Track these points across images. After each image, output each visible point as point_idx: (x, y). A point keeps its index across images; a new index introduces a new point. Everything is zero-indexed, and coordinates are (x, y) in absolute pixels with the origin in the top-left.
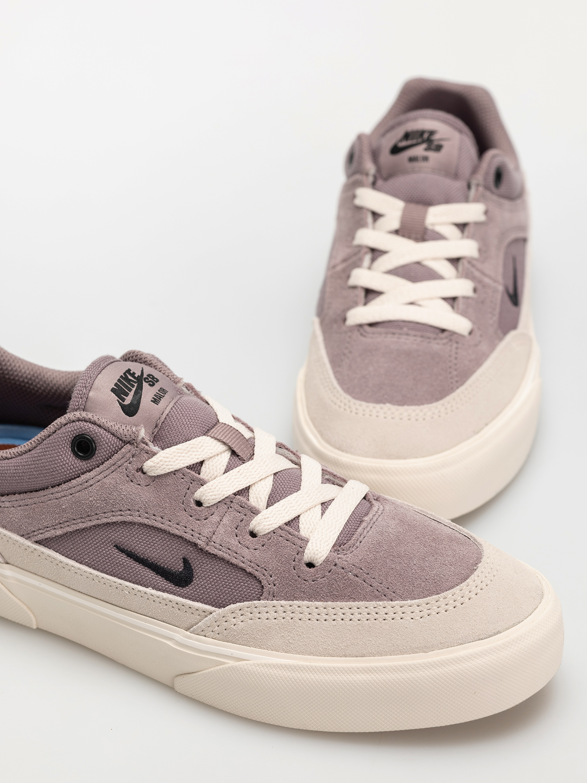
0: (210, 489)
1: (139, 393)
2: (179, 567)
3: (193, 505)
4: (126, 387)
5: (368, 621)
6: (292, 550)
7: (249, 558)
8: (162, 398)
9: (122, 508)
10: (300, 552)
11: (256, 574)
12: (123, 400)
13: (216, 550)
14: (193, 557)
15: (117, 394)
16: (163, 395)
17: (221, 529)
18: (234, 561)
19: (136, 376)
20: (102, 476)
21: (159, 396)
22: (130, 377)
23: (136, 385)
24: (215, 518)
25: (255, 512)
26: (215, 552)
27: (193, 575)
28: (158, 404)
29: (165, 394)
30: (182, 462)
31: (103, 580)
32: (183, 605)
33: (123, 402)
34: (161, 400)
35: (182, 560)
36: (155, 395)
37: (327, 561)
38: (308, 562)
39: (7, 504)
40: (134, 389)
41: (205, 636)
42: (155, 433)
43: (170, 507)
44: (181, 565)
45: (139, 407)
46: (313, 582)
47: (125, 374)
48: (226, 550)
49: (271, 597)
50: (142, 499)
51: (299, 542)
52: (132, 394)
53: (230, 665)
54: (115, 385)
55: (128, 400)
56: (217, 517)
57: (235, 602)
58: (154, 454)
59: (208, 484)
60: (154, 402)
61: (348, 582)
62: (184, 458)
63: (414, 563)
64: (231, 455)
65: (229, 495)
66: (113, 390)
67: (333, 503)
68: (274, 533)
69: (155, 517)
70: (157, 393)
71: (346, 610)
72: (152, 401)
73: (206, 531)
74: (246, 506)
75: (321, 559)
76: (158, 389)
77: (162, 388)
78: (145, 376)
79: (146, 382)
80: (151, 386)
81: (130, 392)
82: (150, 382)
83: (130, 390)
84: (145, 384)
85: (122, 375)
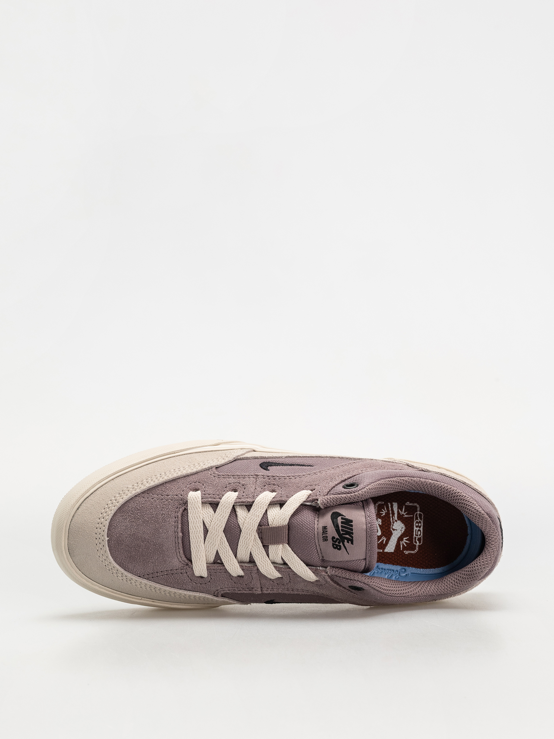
8: (322, 533)
10: (203, 492)
12: (342, 519)
15: (348, 520)
16: (323, 536)
19: (346, 541)
21: (325, 532)
22: (347, 536)
23: (342, 533)
33: (341, 517)
37: (187, 495)
38: (197, 490)
40: (341, 529)
45: (332, 520)
47: (352, 537)
54: (352, 525)
55: (340, 520)
60: (325, 526)
66: (351, 521)
68: (222, 495)
70: (327, 534)
72: (327, 527)
75: (191, 494)
76: (328, 538)
77: (327, 541)
78: (341, 544)
79: (337, 539)
80: (333, 538)
81: (341, 525)
82: (336, 542)
83: (342, 526)
84: (337, 536)
85: (353, 536)
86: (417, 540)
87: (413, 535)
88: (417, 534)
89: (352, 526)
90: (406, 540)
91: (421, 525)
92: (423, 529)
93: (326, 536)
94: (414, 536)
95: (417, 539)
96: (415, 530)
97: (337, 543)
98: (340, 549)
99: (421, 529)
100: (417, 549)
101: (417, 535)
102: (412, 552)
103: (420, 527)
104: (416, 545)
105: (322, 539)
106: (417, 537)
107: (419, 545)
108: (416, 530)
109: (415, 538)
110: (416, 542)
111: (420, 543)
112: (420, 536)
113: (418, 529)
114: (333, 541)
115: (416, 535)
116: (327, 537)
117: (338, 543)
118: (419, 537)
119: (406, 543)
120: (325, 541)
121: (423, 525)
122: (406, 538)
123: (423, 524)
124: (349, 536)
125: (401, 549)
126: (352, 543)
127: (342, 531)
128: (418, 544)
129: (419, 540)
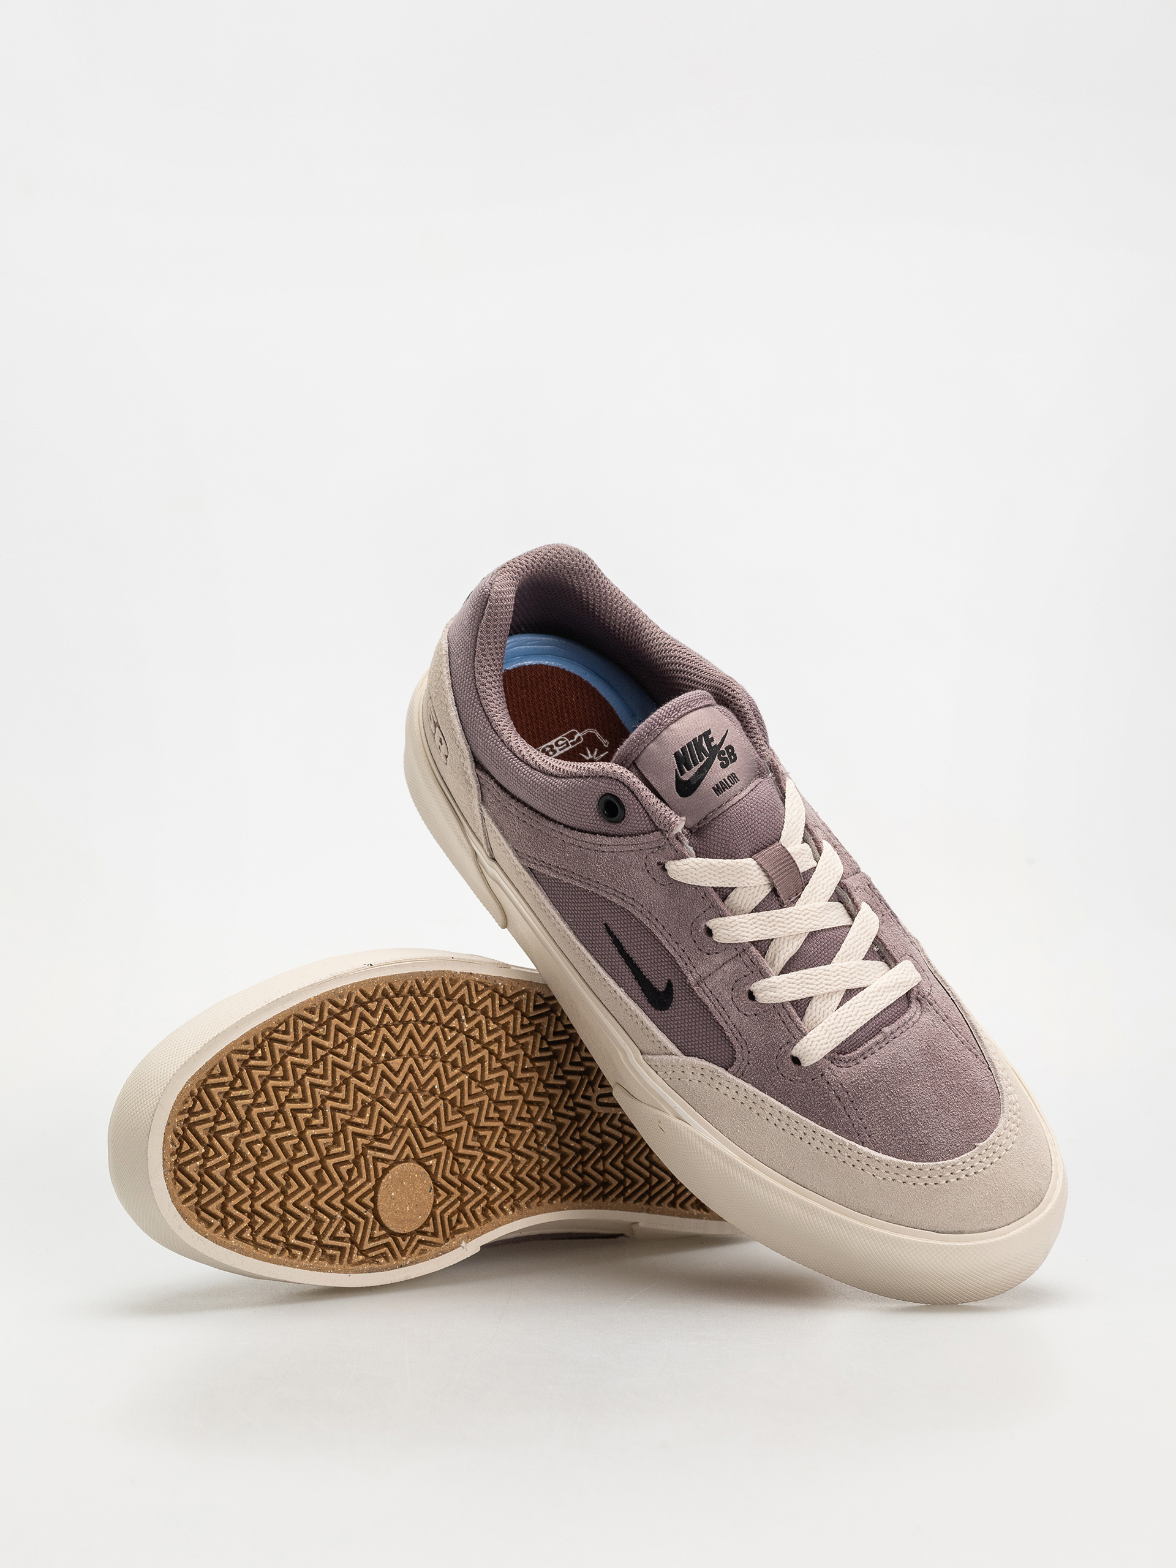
0: (726, 926)
1: (704, 771)
2: (661, 987)
3: (701, 930)
4: (693, 757)
5: (827, 1155)
6: (783, 1036)
7: (734, 1021)
8: (727, 789)
9: (627, 893)
10: (791, 1044)
11: (734, 1042)
12: (682, 773)
13: (703, 994)
14: (676, 986)
15: (679, 762)
16: (730, 784)
17: (719, 976)
18: (717, 1017)
19: (713, 744)
20: (619, 848)
21: (725, 785)
22: (704, 745)
23: (706, 758)
24: (719, 959)
25: (764, 975)
26: (701, 995)
27: (671, 1003)
28: (718, 795)
29: (734, 784)
30: (710, 881)
31: (577, 950)
32: (648, 1029)
33: (681, 775)
34: (725, 791)
35: (667, 982)
36: (721, 782)
37: (814, 1066)
38: (795, 1056)
39: (513, 811)
40: (701, 764)
41: (656, 1072)
42: (701, 826)
43: (677, 921)
44: (663, 986)
45: (695, 790)
46: (789, 1081)
47: (700, 737)
48: (714, 1000)
49: (739, 1074)
50: (651, 896)
51: (795, 1031)
52: (695, 769)
53: (668, 1117)
54: (681, 749)
55: (688, 775)
56: (720, 959)
57: (701, 1057)
58: (684, 857)
59: (727, 918)
60: (715, 791)
61: (826, 1101)
62: (714, 878)
63: (910, 1111)
64: (771, 891)
65: (744, 943)
66: (676, 755)
67: (861, 994)
68: (774, 1007)
69: (656, 923)
70: (724, 779)
71: (809, 1132)
72: (713, 788)
73: (703, 969)
74: (756, 963)
75: (808, 1062)
76: (729, 774)
77: (734, 774)
78: (723, 748)
79: (720, 758)
80: (723, 766)
81: (695, 766)
82: (725, 759)
83: (696, 764)
84: (717, 762)
85: (697, 736)
86: (575, 740)
87: (570, 749)
88: (565, 745)
89: (683, 749)
90: (587, 755)
91: (547, 747)
92: (551, 739)
93: (728, 778)
94: (571, 747)
95: (572, 741)
96: (562, 752)
97: (726, 756)
98: (730, 747)
99: (553, 742)
100: (586, 731)
101: (567, 742)
102: (598, 734)
103: (551, 747)
104: (583, 736)
105: (736, 784)
106: (569, 742)
107: (580, 732)
108: (560, 750)
109: (572, 744)
110: (579, 738)
111: (576, 733)
112: (565, 738)
113: (555, 748)
114: (727, 765)
115: (568, 745)
116: (729, 776)
117: (724, 754)
118: (567, 740)
119: (592, 753)
120: (737, 777)
121: (544, 744)
122: (585, 756)
123: (542, 745)
124: (702, 742)
125: (607, 752)
126: (709, 732)
127: (704, 759)
128: (579, 735)
129: (571, 736)
